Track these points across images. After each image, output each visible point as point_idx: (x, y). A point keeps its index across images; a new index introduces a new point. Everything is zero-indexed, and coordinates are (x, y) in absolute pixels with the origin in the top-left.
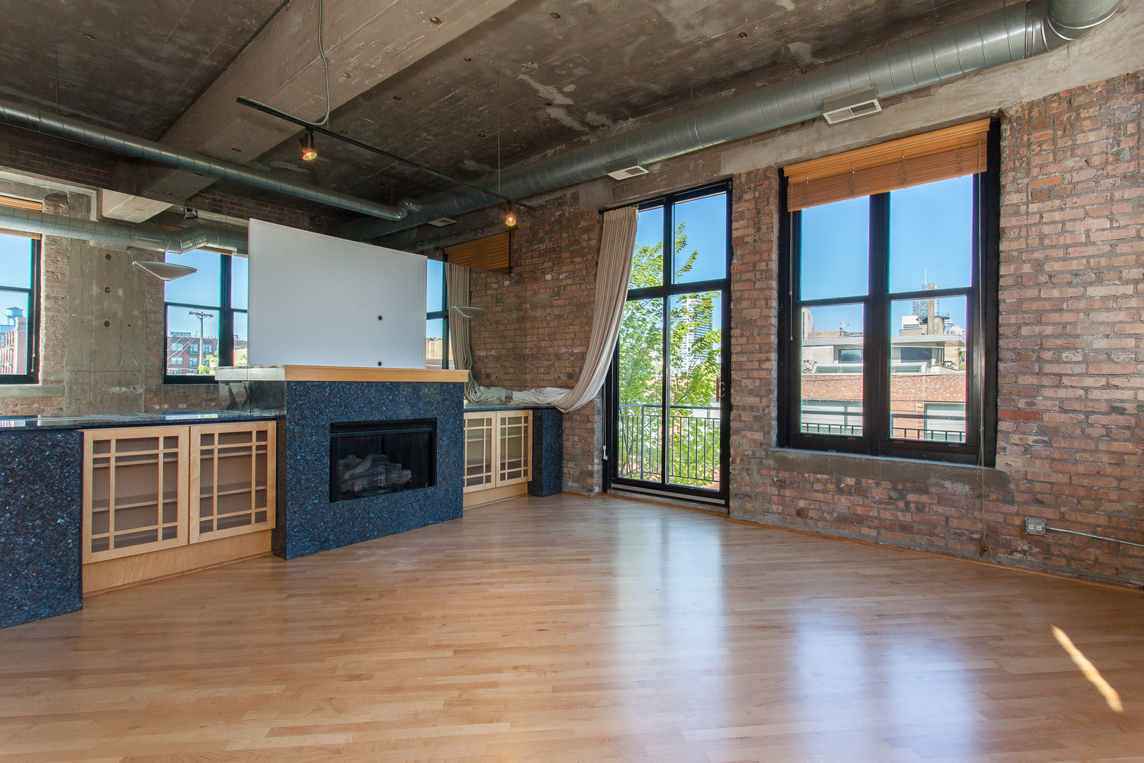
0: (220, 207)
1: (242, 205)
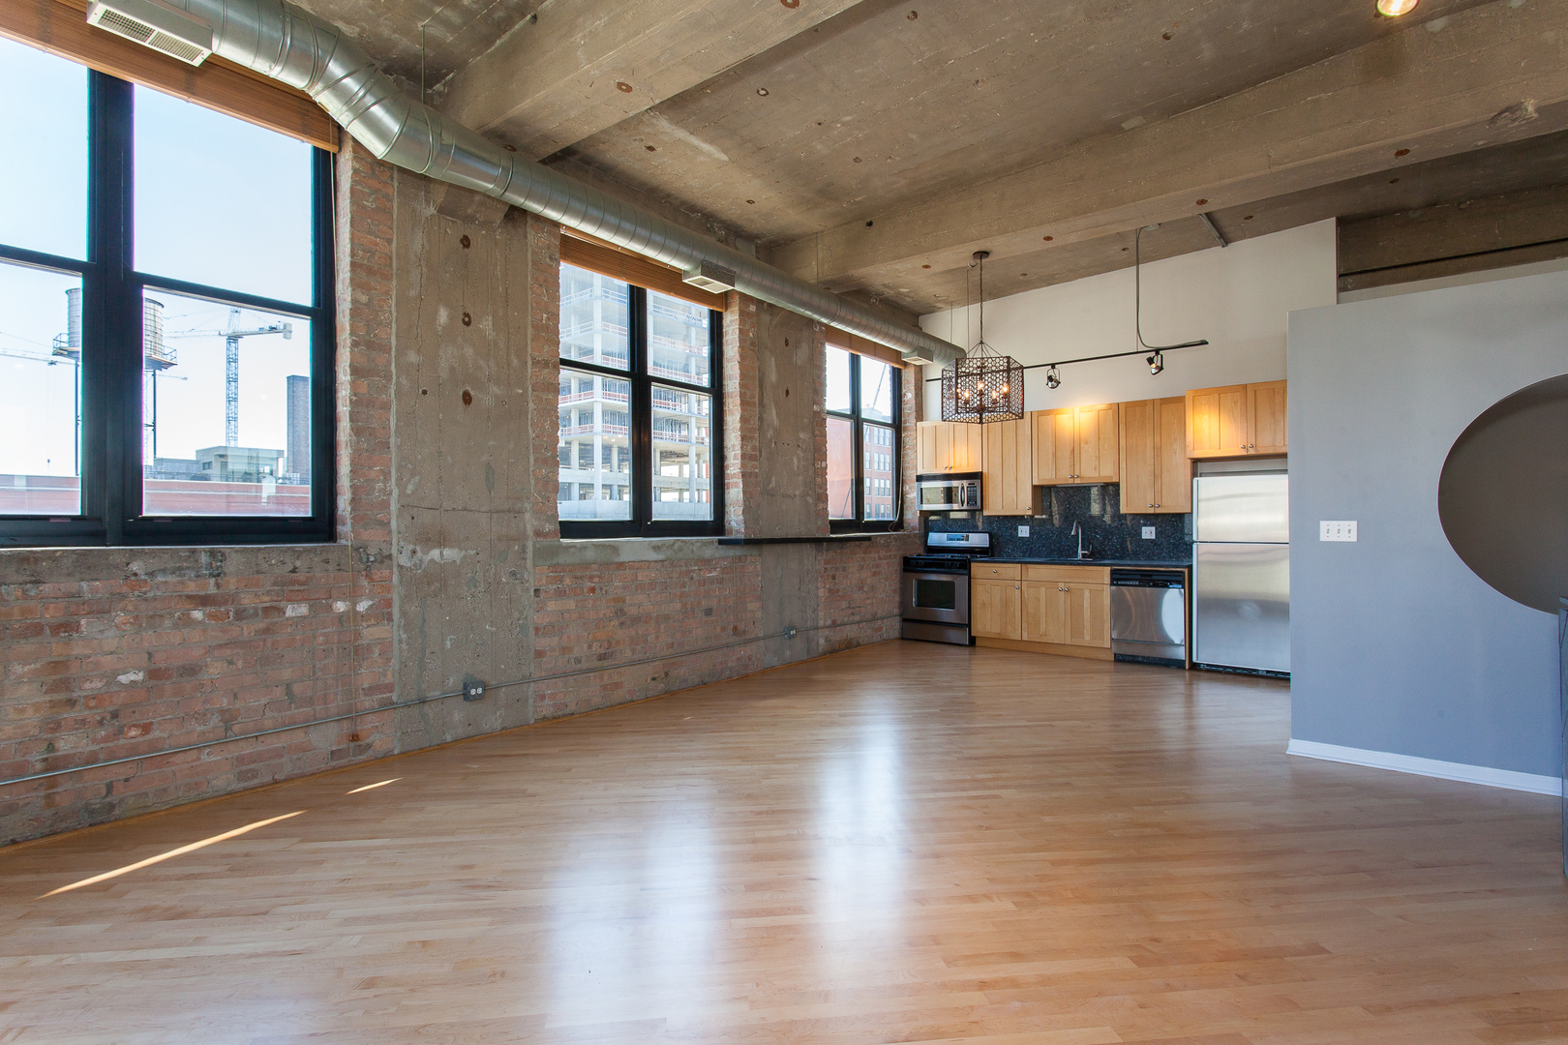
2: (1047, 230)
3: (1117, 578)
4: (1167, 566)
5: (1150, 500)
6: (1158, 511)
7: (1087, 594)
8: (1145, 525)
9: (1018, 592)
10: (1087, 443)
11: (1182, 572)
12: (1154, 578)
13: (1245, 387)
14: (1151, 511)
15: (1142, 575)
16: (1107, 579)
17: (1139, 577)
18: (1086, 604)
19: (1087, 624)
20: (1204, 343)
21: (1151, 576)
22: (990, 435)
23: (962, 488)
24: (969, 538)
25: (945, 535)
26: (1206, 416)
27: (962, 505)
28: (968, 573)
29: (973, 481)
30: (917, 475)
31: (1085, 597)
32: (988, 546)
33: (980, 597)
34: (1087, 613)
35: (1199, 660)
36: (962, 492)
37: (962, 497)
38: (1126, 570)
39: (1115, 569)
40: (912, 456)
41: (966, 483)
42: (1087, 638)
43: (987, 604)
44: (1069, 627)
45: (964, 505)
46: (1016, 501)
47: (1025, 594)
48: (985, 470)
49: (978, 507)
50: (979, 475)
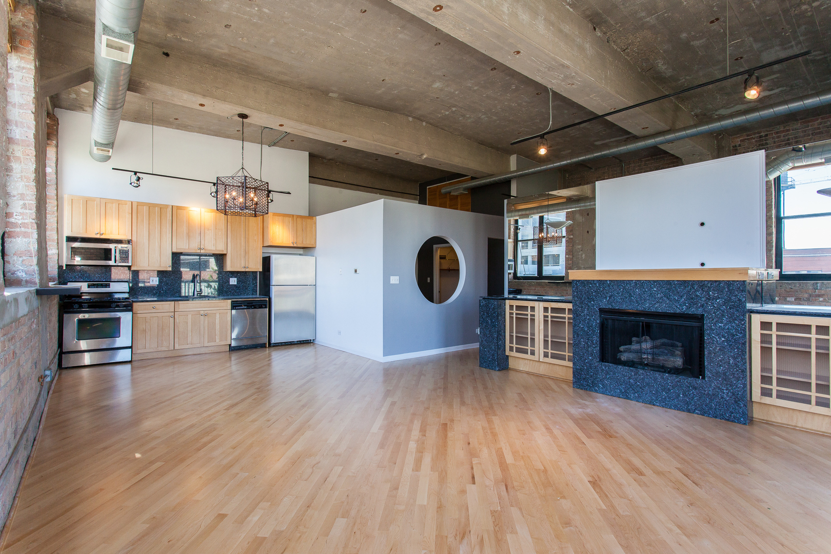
0: (765, 140)
1: (788, 130)
2: (283, 121)
3: (234, 306)
4: (253, 298)
5: (243, 265)
6: (247, 270)
7: (218, 316)
8: (232, 277)
9: (172, 319)
10: (208, 230)
11: (265, 300)
12: (253, 304)
13: (293, 215)
14: (244, 270)
15: (248, 303)
16: (230, 307)
17: (246, 304)
18: (217, 321)
19: (218, 332)
20: (289, 193)
21: (252, 303)
22: (138, 215)
23: (116, 250)
24: (110, 286)
25: (86, 284)
26: (277, 226)
27: (115, 262)
28: (131, 310)
29: (126, 246)
30: (67, 237)
31: (217, 318)
32: (128, 291)
33: (140, 326)
34: (218, 327)
35: (273, 341)
36: (116, 253)
37: (115, 256)
38: (240, 301)
39: (230, 301)
40: (52, 220)
41: (120, 246)
42: (218, 340)
43: (147, 331)
44: (206, 336)
45: (117, 262)
46: (159, 261)
47: (177, 320)
48: (134, 239)
49: (130, 264)
50: (129, 242)
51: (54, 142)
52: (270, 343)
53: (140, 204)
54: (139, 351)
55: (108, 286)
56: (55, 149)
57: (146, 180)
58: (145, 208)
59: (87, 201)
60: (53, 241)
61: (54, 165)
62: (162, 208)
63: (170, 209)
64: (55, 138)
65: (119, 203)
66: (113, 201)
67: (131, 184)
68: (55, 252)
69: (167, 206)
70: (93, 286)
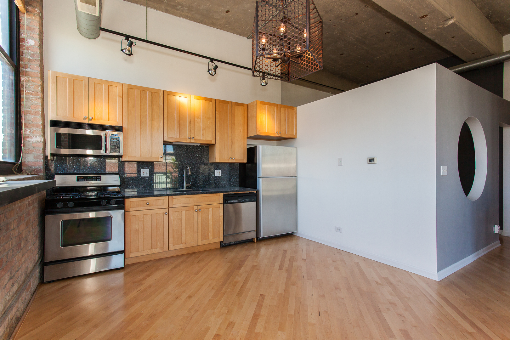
3: (226, 200)
5: (229, 156)
6: (234, 161)
7: (210, 211)
8: (217, 169)
9: (166, 217)
11: (254, 193)
13: (277, 105)
14: (230, 161)
15: (239, 196)
16: (221, 201)
17: (237, 197)
18: (210, 216)
19: (211, 229)
21: (242, 196)
22: (129, 99)
23: (106, 138)
24: (100, 178)
25: (75, 177)
26: (264, 115)
27: (106, 152)
28: (123, 208)
29: (116, 133)
30: (51, 120)
31: (210, 213)
32: (120, 184)
33: (134, 226)
34: (211, 223)
35: (262, 235)
36: (106, 141)
37: (106, 145)
38: (231, 194)
39: (222, 194)
40: (35, 102)
41: (110, 133)
42: (211, 238)
43: (140, 230)
44: (200, 234)
45: (107, 152)
46: (151, 151)
47: (171, 218)
48: (125, 126)
49: (121, 154)
50: (120, 129)
51: (37, 9)
52: (257, 238)
53: (130, 87)
54: (132, 255)
55: (98, 179)
56: (37, 19)
57: (139, 47)
58: (136, 92)
59: (74, 81)
60: (37, 126)
61: (37, 37)
62: (154, 93)
63: (161, 94)
64: (38, 4)
65: (110, 84)
66: (102, 82)
67: (122, 50)
68: (39, 140)
69: (158, 91)
70: (83, 179)
